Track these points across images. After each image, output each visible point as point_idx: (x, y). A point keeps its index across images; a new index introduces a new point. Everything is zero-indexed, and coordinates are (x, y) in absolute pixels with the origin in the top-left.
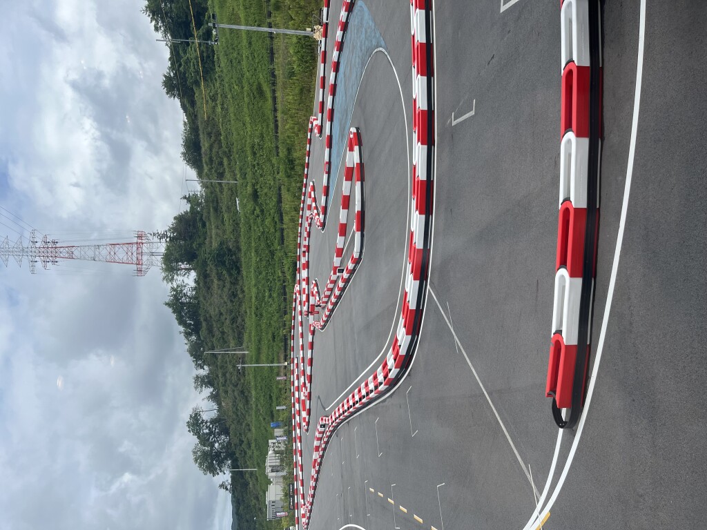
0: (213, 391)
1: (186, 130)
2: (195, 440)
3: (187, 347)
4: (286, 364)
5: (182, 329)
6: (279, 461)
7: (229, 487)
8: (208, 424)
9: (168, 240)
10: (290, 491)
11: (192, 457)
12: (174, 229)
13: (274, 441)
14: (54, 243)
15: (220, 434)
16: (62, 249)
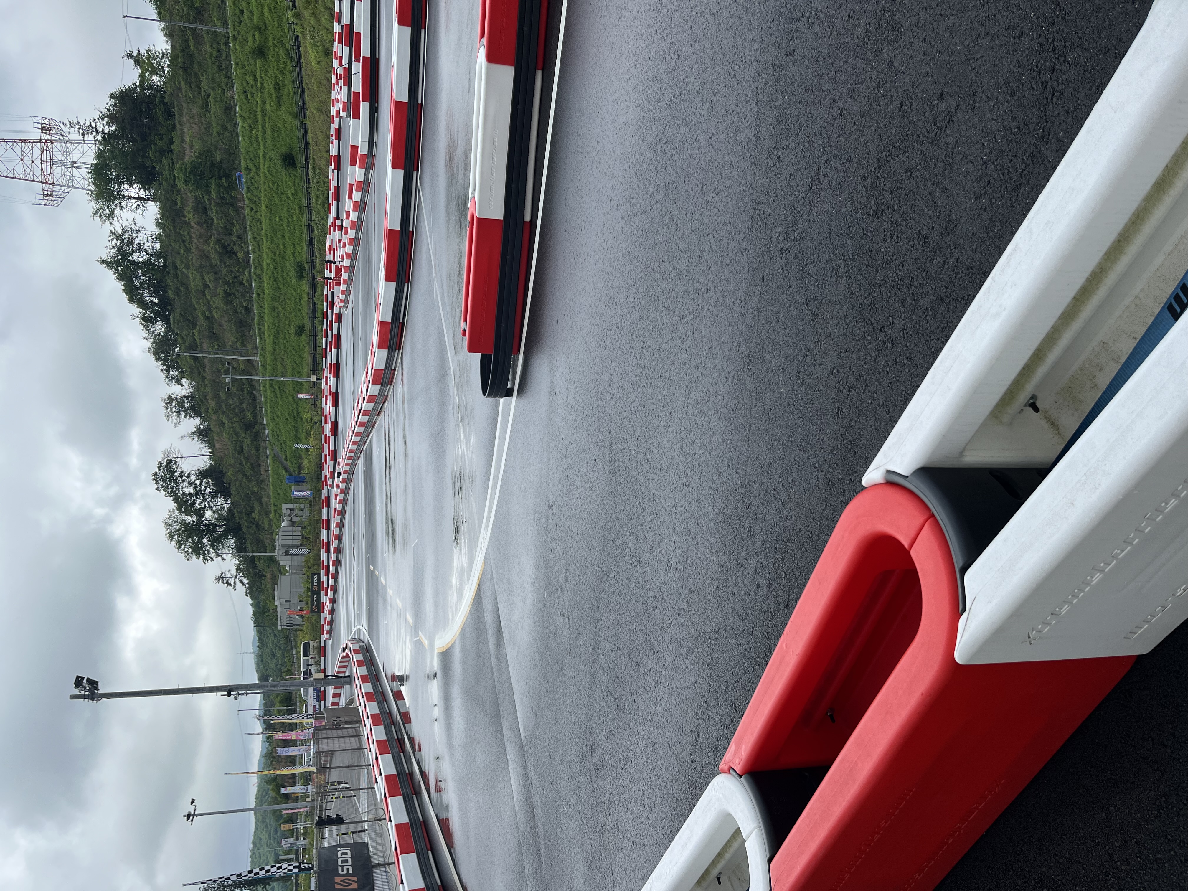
0: (201, 424)
2: (170, 504)
3: (148, 344)
4: (314, 378)
5: (136, 310)
6: (299, 538)
7: (232, 581)
8: (192, 478)
9: (99, 138)
10: (313, 585)
11: (164, 532)
12: (111, 118)
13: (291, 506)
15: (213, 497)
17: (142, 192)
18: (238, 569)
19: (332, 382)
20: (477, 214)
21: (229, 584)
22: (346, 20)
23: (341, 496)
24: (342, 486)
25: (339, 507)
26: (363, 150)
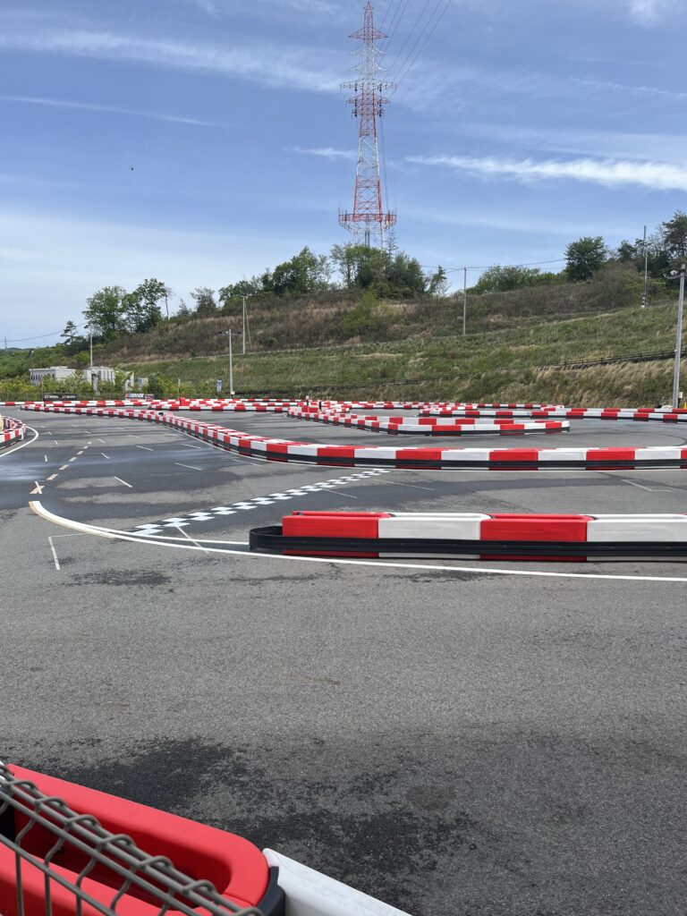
0: (193, 312)
1: (529, 271)
3: (249, 280)
4: (233, 393)
5: (272, 271)
6: (107, 383)
7: (69, 334)
9: (388, 252)
10: (68, 395)
11: (110, 285)
12: (400, 260)
13: (132, 377)
14: (380, 113)
16: (372, 121)
17: (353, 278)
18: (79, 338)
19: (232, 407)
20: (380, 520)
21: (66, 331)
22: (483, 412)
23: (145, 416)
24: (153, 417)
25: (136, 415)
26: (401, 427)
